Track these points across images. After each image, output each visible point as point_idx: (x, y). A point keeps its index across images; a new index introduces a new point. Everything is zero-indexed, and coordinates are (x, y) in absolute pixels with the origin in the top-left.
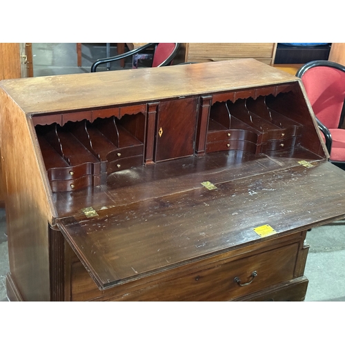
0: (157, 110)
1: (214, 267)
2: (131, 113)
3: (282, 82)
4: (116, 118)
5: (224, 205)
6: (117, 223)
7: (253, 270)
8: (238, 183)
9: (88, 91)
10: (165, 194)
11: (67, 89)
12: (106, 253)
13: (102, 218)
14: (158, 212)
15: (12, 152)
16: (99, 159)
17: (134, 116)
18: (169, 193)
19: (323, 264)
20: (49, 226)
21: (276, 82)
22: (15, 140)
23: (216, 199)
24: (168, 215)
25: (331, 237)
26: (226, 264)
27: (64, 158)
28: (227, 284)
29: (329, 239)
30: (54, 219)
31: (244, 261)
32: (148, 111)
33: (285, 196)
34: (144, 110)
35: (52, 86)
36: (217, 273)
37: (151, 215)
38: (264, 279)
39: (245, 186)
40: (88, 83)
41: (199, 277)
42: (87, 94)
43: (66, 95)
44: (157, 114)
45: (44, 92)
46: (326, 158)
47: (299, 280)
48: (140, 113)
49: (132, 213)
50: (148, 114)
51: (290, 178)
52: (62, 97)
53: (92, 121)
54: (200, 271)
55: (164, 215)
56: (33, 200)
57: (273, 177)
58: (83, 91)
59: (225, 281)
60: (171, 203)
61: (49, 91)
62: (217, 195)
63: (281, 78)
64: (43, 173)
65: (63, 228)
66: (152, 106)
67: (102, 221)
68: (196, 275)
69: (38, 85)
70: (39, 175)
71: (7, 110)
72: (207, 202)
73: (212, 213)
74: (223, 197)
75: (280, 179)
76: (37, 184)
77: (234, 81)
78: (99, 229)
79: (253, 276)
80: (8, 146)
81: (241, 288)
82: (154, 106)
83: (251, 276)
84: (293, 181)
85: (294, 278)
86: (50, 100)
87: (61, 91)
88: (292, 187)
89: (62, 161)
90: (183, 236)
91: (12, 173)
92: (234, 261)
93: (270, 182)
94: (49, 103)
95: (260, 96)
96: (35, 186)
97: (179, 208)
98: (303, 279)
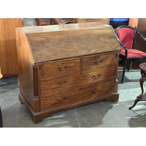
1: (86, 86)
7: (99, 88)
15: (21, 49)
19: (126, 92)
20: (33, 66)
22: (22, 44)
25: (130, 85)
26: (90, 85)
28: (90, 92)
29: (129, 86)
31: (96, 85)
35: (32, 28)
36: (86, 88)
38: (103, 92)
41: (81, 89)
45: (30, 30)
47: (116, 93)
52: (36, 30)
54: (81, 87)
56: (28, 61)
59: (90, 91)
68: (80, 88)
71: (19, 35)
76: (29, 54)
79: (99, 90)
80: (20, 47)
81: (95, 95)
85: (114, 93)
86: (32, 31)
91: (21, 56)
92: (92, 84)
96: (28, 56)
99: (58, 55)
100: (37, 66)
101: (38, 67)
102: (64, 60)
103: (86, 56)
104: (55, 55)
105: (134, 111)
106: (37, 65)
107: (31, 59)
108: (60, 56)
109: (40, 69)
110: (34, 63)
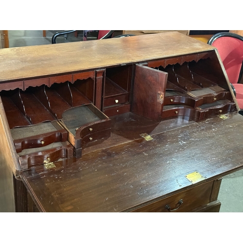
0: (103, 75)
2: (82, 78)
3: (202, 50)
4: (70, 83)
5: (160, 154)
6: (71, 173)
7: (180, 198)
8: (170, 133)
9: (46, 60)
10: (111, 145)
11: (29, 59)
12: (62, 203)
13: (59, 169)
14: (106, 162)
16: (56, 118)
17: (84, 81)
18: (114, 144)
19: (230, 188)
20: (14, 177)
21: (198, 51)
23: (153, 149)
24: (114, 165)
27: (27, 117)
30: (17, 172)
32: (96, 76)
33: (208, 145)
34: (92, 76)
35: (16, 56)
37: (100, 166)
39: (176, 136)
40: (46, 53)
42: (45, 62)
43: (28, 64)
44: (103, 78)
45: (9, 62)
46: (237, 111)
47: (214, 203)
48: (90, 78)
49: (84, 164)
50: (96, 78)
51: (210, 128)
52: (24, 66)
53: (49, 86)
55: (111, 165)
57: (197, 128)
58: (42, 60)
60: (117, 154)
61: (13, 61)
62: (154, 145)
63: (201, 47)
64: (8, 132)
65: (25, 180)
66: (99, 72)
67: (59, 172)
69: (4, 55)
70: (4, 134)
72: (146, 151)
73: (150, 162)
74: (159, 147)
75: (203, 130)
76: (3, 140)
77: (164, 51)
78: (56, 180)
82: (101, 72)
83: (178, 203)
84: (214, 132)
85: (210, 202)
86: (13, 69)
87: (24, 61)
88: (213, 137)
89: (25, 119)
90: (127, 184)
93: (195, 133)
94: (12, 72)
95: (185, 62)
97: (123, 157)
98: (217, 202)
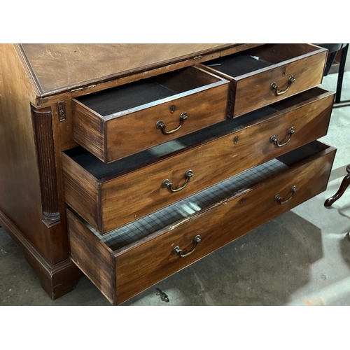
79: (292, 192)
99: (121, 58)
100: (49, 108)
101: (53, 113)
102: (143, 74)
103: (211, 56)
104: (109, 58)
105: (341, 211)
106: (49, 104)
107: (19, 80)
108: (127, 61)
109: (60, 116)
110: (38, 98)
